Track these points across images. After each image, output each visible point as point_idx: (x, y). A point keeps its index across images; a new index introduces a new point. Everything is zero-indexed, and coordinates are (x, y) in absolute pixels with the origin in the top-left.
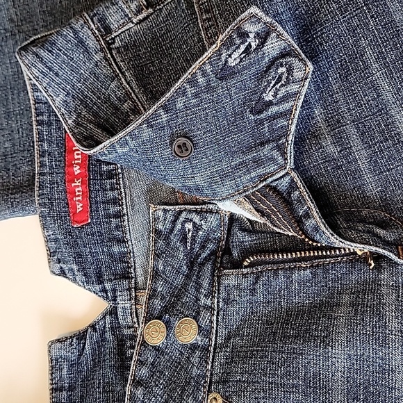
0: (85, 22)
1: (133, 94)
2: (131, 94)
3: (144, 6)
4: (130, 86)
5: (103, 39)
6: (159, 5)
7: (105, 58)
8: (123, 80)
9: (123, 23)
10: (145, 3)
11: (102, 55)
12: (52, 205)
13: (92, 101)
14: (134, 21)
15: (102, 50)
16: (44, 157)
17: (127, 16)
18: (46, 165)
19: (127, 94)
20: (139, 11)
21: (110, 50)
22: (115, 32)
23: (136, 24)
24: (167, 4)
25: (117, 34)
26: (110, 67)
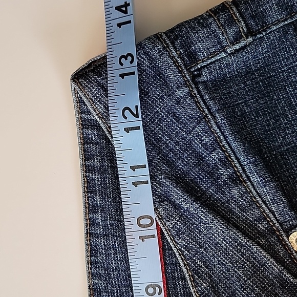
0: (164, 48)
1: (224, 142)
2: (221, 141)
3: (244, 32)
4: (220, 130)
5: (187, 70)
6: (260, 33)
7: (190, 94)
8: (212, 122)
9: (215, 52)
10: (245, 29)
11: (186, 90)
12: (110, 278)
13: (167, 146)
14: (229, 50)
15: (186, 83)
16: (95, 213)
17: (220, 43)
18: (98, 224)
19: (216, 140)
20: (237, 39)
21: (196, 84)
22: (203, 62)
23: (229, 54)
24: (270, 32)
25: (205, 64)
26: (197, 106)
